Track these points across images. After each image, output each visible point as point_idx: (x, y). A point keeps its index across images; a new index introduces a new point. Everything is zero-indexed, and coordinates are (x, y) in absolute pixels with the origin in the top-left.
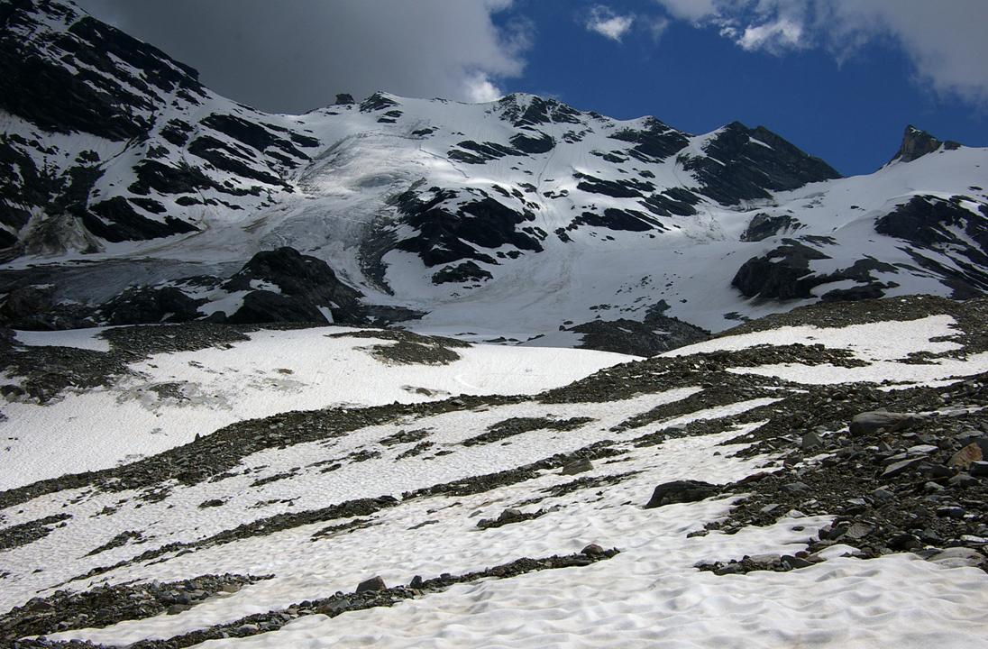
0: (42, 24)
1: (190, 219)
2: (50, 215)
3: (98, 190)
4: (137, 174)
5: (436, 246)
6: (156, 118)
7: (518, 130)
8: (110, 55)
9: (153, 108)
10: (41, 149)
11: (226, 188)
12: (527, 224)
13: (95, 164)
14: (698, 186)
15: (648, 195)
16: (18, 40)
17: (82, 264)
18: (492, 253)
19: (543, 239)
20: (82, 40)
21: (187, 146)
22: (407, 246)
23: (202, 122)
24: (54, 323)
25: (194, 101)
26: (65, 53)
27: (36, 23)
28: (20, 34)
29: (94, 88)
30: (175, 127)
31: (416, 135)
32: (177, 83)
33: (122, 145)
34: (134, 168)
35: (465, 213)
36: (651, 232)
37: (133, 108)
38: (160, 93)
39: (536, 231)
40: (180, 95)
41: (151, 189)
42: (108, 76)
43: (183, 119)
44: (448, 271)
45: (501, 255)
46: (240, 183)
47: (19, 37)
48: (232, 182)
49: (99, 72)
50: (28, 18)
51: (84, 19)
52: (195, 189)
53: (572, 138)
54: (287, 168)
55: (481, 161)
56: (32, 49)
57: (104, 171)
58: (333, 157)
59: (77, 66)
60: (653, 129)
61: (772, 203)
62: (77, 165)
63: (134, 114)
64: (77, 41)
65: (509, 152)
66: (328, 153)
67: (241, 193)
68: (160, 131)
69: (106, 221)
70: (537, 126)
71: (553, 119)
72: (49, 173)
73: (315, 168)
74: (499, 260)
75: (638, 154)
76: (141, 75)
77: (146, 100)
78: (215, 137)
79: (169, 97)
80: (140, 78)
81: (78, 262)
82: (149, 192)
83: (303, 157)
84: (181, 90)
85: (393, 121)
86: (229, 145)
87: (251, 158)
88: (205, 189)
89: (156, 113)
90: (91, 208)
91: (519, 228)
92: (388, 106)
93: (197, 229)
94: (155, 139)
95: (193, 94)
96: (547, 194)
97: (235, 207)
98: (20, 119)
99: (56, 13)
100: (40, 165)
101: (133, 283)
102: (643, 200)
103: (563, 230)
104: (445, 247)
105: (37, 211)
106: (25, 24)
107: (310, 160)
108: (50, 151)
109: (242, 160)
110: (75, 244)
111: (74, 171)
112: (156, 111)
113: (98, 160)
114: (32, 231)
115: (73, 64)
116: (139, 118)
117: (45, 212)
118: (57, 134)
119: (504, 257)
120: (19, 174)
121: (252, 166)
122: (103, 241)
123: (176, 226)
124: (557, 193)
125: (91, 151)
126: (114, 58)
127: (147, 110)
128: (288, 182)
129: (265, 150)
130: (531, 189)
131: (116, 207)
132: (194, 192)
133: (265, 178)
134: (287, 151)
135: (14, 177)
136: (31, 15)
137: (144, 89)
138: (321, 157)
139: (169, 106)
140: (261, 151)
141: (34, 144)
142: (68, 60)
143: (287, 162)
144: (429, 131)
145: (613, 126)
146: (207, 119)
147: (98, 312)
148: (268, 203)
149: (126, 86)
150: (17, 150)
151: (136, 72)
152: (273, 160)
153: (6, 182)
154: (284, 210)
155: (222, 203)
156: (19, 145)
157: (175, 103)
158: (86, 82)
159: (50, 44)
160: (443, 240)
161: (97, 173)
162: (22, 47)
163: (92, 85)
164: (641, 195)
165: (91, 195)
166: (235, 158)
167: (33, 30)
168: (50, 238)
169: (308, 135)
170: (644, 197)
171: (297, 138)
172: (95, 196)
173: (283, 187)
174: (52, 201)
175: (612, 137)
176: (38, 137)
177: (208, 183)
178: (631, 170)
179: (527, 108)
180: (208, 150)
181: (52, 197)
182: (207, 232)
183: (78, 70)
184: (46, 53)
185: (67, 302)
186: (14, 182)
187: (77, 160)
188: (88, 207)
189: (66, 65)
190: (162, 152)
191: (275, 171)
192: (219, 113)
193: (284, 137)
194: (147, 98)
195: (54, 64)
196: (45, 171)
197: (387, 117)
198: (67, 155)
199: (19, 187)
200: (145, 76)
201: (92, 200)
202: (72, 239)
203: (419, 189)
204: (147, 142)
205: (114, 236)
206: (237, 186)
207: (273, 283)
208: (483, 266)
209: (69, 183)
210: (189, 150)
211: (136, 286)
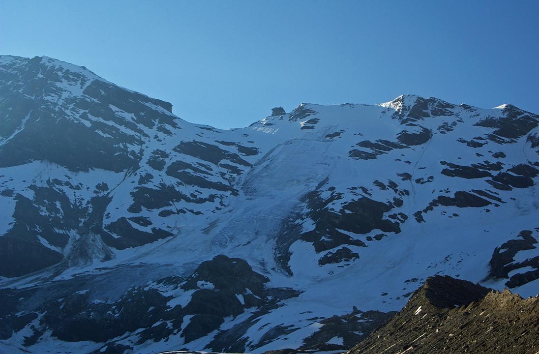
0: (65, 91)
1: (168, 227)
2: (81, 235)
3: (109, 214)
4: (133, 198)
5: (323, 238)
6: (144, 150)
7: (404, 127)
8: (111, 106)
9: (141, 143)
10: (72, 187)
11: (192, 198)
12: (396, 210)
13: (106, 193)
15: (495, 173)
16: (52, 107)
17: (103, 272)
18: (362, 238)
19: (403, 222)
20: (92, 99)
21: (165, 170)
22: (307, 237)
23: (175, 150)
24: (91, 317)
25: (168, 133)
26: (82, 111)
27: (62, 90)
28: (52, 101)
29: (102, 134)
30: (157, 156)
31: (328, 138)
32: (157, 120)
33: (122, 174)
34: (131, 193)
35: (346, 210)
36: (489, 207)
37: (128, 145)
38: (146, 129)
39: (399, 217)
40: (160, 129)
41: (142, 207)
42: (111, 123)
43: (162, 149)
44: (329, 256)
45: (369, 239)
46: (201, 193)
47: (52, 104)
48: (196, 193)
49: (105, 122)
50: (57, 87)
51: (93, 83)
52: (171, 202)
53: (446, 128)
54: (235, 175)
55: (373, 157)
56: (61, 113)
57: (112, 197)
58: (267, 163)
59: (90, 120)
60: (509, 115)
62: (94, 195)
63: (129, 150)
64: (88, 100)
65: (395, 146)
66: (264, 159)
67: (202, 201)
68: (147, 161)
69: (115, 236)
70: (419, 122)
71: (432, 114)
72: (78, 204)
73: (254, 172)
74: (367, 242)
75: (496, 137)
76: (132, 118)
77: (137, 137)
78: (184, 161)
79: (151, 132)
80: (131, 121)
81: (100, 269)
82: (141, 210)
83: (246, 164)
84: (160, 125)
85: (312, 128)
86: (193, 165)
87: (209, 172)
88: (178, 202)
89: (144, 146)
90: (106, 227)
91: (386, 216)
92: (309, 115)
93: (172, 235)
94: (144, 167)
95: (168, 127)
96: (418, 181)
97: (198, 213)
98: (56, 165)
99: (73, 80)
100: (72, 199)
101: (132, 285)
102: (490, 178)
103: (421, 212)
104: (329, 238)
105: (73, 233)
106: (54, 92)
107: (251, 166)
108: (78, 188)
109: (202, 175)
110: (97, 254)
111: (93, 201)
112: (143, 145)
113: (107, 189)
114: (71, 249)
115: (87, 119)
116: (133, 152)
117: (77, 233)
118: (81, 172)
119: (372, 240)
120: (60, 208)
121: (210, 179)
122: (114, 250)
123: (160, 234)
124: (425, 180)
125: (103, 183)
126: (114, 108)
127: (138, 145)
128: (235, 187)
129: (219, 163)
130: (407, 176)
131: (121, 225)
132: (171, 205)
133: (219, 186)
134: (235, 162)
135: (58, 211)
136: (58, 84)
137: (134, 128)
138: (259, 163)
139: (152, 139)
140: (216, 164)
141: (67, 184)
142: (84, 116)
143: (235, 170)
144: (338, 134)
145: (478, 115)
146: (178, 147)
147: (114, 307)
148: (220, 207)
149: (122, 129)
150: (57, 190)
151: (129, 117)
152: (224, 170)
153: (53, 216)
154: (230, 211)
155: (189, 211)
156: (58, 186)
157: (156, 137)
158: (97, 131)
159: (72, 106)
160: (329, 233)
161: (107, 200)
162: (54, 112)
163: (100, 133)
164: (490, 175)
165: (105, 218)
166: (198, 174)
167: (60, 96)
168: (82, 253)
169: (250, 145)
170: (492, 176)
171: (242, 149)
172: (107, 218)
173: (231, 192)
174: (81, 225)
175: (477, 125)
176: (69, 178)
177: (179, 197)
178: (487, 153)
179: (411, 107)
180: (179, 171)
181: (81, 221)
182: (179, 236)
183: (91, 123)
184: (70, 114)
185: (97, 301)
186: (58, 215)
187: (95, 192)
188: (103, 227)
189: (83, 121)
190: (149, 177)
191: (226, 179)
192: (186, 140)
193: (233, 150)
194: (137, 135)
195: (75, 122)
196: (75, 203)
197: (308, 125)
198: (88, 188)
199: (61, 217)
200: (135, 118)
201: (106, 222)
202: (95, 251)
203: (322, 189)
204: (138, 171)
205: (120, 246)
206: (199, 196)
207: (210, 282)
208: (353, 249)
209: (91, 210)
210: (166, 172)
211: (134, 288)
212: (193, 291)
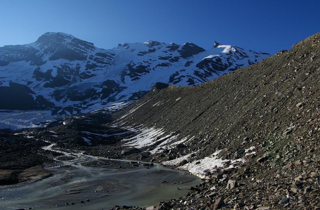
0: (67, 41)
1: (95, 73)
2: (74, 76)
3: (80, 71)
5: (132, 75)
7: (150, 48)
12: (148, 68)
13: (79, 66)
14: (180, 55)
15: (170, 59)
17: (80, 85)
18: (141, 74)
19: (150, 70)
21: (93, 60)
22: (128, 75)
23: (95, 55)
25: (93, 51)
26: (71, 46)
30: (91, 56)
31: (132, 51)
32: (90, 48)
33: (82, 61)
34: (85, 66)
35: (137, 68)
36: (169, 66)
37: (84, 54)
38: (88, 50)
40: (91, 50)
42: (79, 49)
44: (133, 79)
45: (143, 74)
47: (64, 44)
48: (101, 65)
49: (77, 48)
51: (73, 39)
53: (159, 48)
54: (110, 61)
55: (143, 55)
56: (66, 46)
58: (118, 57)
59: (74, 48)
60: (173, 45)
61: (193, 57)
62: (76, 66)
64: (73, 43)
65: (148, 53)
66: (117, 57)
67: (102, 67)
69: (82, 76)
70: (153, 47)
71: (156, 45)
72: (72, 69)
73: (115, 60)
74: (142, 75)
75: (170, 50)
78: (97, 57)
79: (89, 51)
82: (88, 70)
83: (113, 58)
86: (100, 58)
87: (104, 60)
90: (80, 74)
91: (146, 69)
92: (127, 46)
93: (96, 75)
94: (88, 59)
96: (153, 61)
97: (102, 70)
98: (66, 59)
99: (68, 38)
100: (71, 67)
103: (154, 68)
105: (72, 76)
108: (72, 65)
110: (78, 81)
111: (76, 68)
112: (87, 54)
113: (79, 65)
114: (72, 80)
116: (85, 56)
118: (72, 61)
121: (104, 62)
122: (82, 79)
123: (93, 75)
124: (155, 60)
125: (78, 63)
126: (79, 45)
128: (110, 63)
130: (151, 60)
131: (83, 73)
132: (95, 68)
133: (106, 63)
134: (110, 57)
135: (68, 71)
136: (65, 39)
137: (85, 50)
140: (106, 58)
141: (69, 64)
142: (72, 47)
143: (110, 59)
144: (134, 50)
145: (166, 45)
147: (84, 93)
148: (107, 68)
149: (82, 50)
150: (67, 66)
151: (83, 47)
152: (108, 59)
154: (110, 69)
155: (100, 69)
158: (76, 51)
159: (69, 45)
160: (133, 73)
161: (80, 68)
162: (64, 46)
164: (169, 59)
166: (101, 61)
167: (65, 42)
168: (75, 80)
169: (113, 53)
171: (111, 54)
173: (110, 65)
175: (166, 47)
176: (70, 62)
177: (97, 66)
178: (168, 54)
179: (151, 43)
180: (97, 60)
181: (74, 73)
182: (98, 75)
184: (68, 47)
185: (79, 92)
190: (89, 61)
192: (98, 52)
193: (109, 54)
194: (85, 51)
195: (70, 49)
197: (127, 48)
200: (85, 47)
201: (80, 73)
203: (131, 63)
204: (87, 60)
205: (84, 78)
207: (106, 86)
208: (139, 77)
209: (76, 70)
211: (88, 88)
212: (102, 88)
